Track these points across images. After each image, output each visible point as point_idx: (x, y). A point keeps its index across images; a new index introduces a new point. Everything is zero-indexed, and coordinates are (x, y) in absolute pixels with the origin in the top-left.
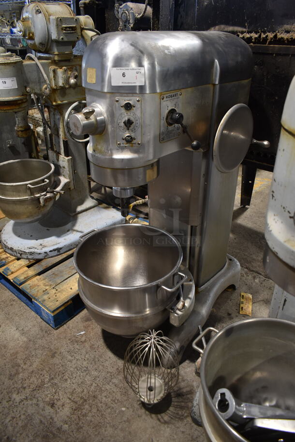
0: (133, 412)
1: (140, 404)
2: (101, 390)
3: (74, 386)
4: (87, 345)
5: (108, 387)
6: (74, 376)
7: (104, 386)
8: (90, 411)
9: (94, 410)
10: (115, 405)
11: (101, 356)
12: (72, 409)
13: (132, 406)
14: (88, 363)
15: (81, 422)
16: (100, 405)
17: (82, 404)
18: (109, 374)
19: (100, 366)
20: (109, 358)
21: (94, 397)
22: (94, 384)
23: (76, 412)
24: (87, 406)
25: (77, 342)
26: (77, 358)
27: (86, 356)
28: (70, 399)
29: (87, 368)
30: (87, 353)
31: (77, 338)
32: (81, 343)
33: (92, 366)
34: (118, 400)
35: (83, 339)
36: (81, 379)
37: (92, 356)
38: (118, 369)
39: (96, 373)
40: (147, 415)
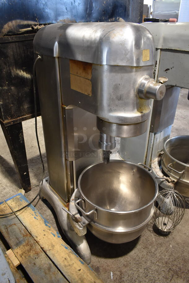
0: (172, 241)
1: (166, 237)
2: (161, 259)
3: (161, 277)
4: (124, 270)
5: (158, 255)
6: (152, 278)
7: (158, 257)
8: (176, 266)
9: (176, 263)
10: (169, 251)
11: (134, 259)
12: (178, 278)
13: (168, 241)
14: (141, 269)
15: (185, 271)
16: (171, 260)
17: (173, 271)
18: (148, 254)
19: (143, 259)
20: (135, 253)
21: (166, 263)
22: (158, 263)
23: (179, 275)
24: (174, 268)
25: (121, 278)
26: (137, 277)
27: (135, 270)
28: (171, 280)
29: (145, 269)
30: (131, 270)
31: (117, 279)
32: (122, 275)
33: (143, 266)
34: (166, 249)
35: (118, 273)
36: (154, 273)
37: (135, 265)
38: (144, 248)
39: (149, 263)
40: (172, 235)
